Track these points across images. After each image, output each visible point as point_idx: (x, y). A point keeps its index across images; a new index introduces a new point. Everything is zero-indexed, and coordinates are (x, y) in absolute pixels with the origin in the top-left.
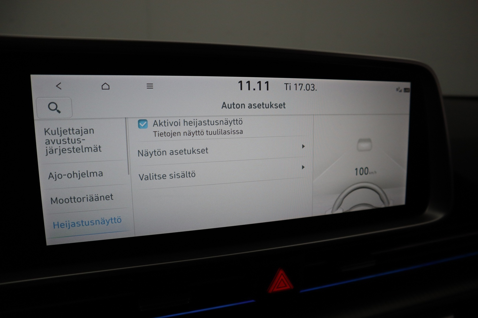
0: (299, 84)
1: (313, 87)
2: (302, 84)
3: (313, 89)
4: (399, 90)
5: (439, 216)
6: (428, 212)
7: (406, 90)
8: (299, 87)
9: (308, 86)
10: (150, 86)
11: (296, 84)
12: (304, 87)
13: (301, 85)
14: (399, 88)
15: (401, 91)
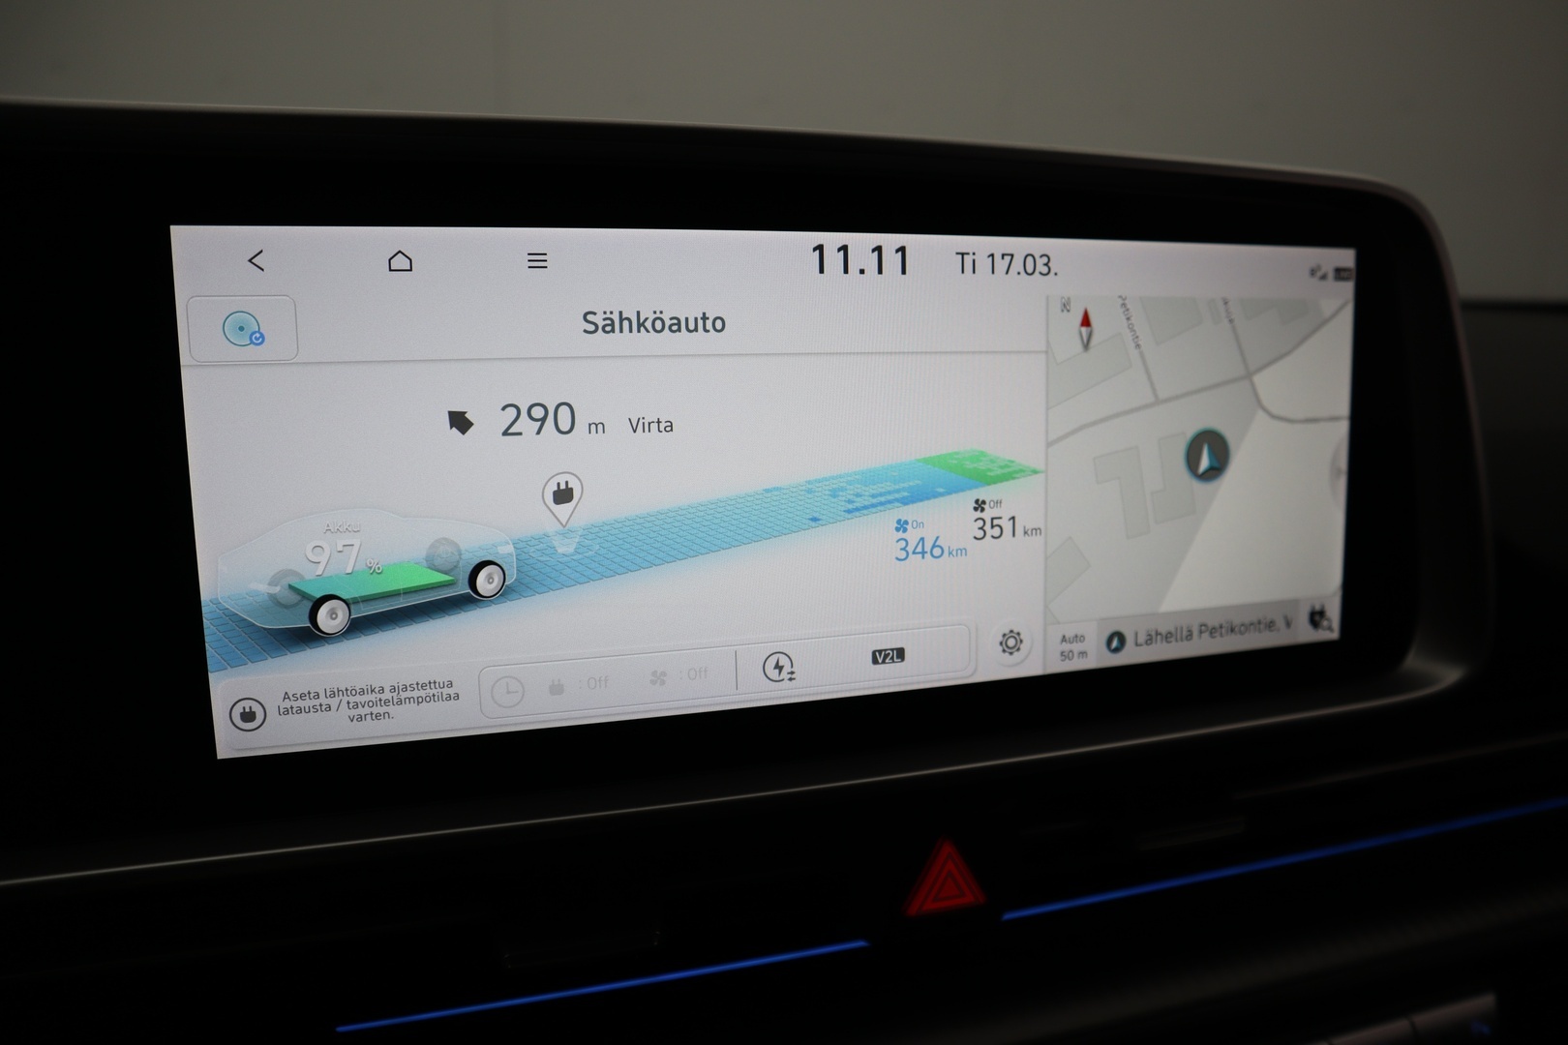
0: (1003, 256)
1: (1046, 264)
2: (1012, 256)
3: (1045, 270)
4: (1319, 274)
5: (1449, 676)
6: (1414, 661)
7: (1340, 274)
8: (1001, 265)
9: (1030, 260)
10: (538, 261)
11: (992, 255)
12: (1017, 264)
13: (1008, 258)
14: (1319, 268)
15: (1324, 277)
